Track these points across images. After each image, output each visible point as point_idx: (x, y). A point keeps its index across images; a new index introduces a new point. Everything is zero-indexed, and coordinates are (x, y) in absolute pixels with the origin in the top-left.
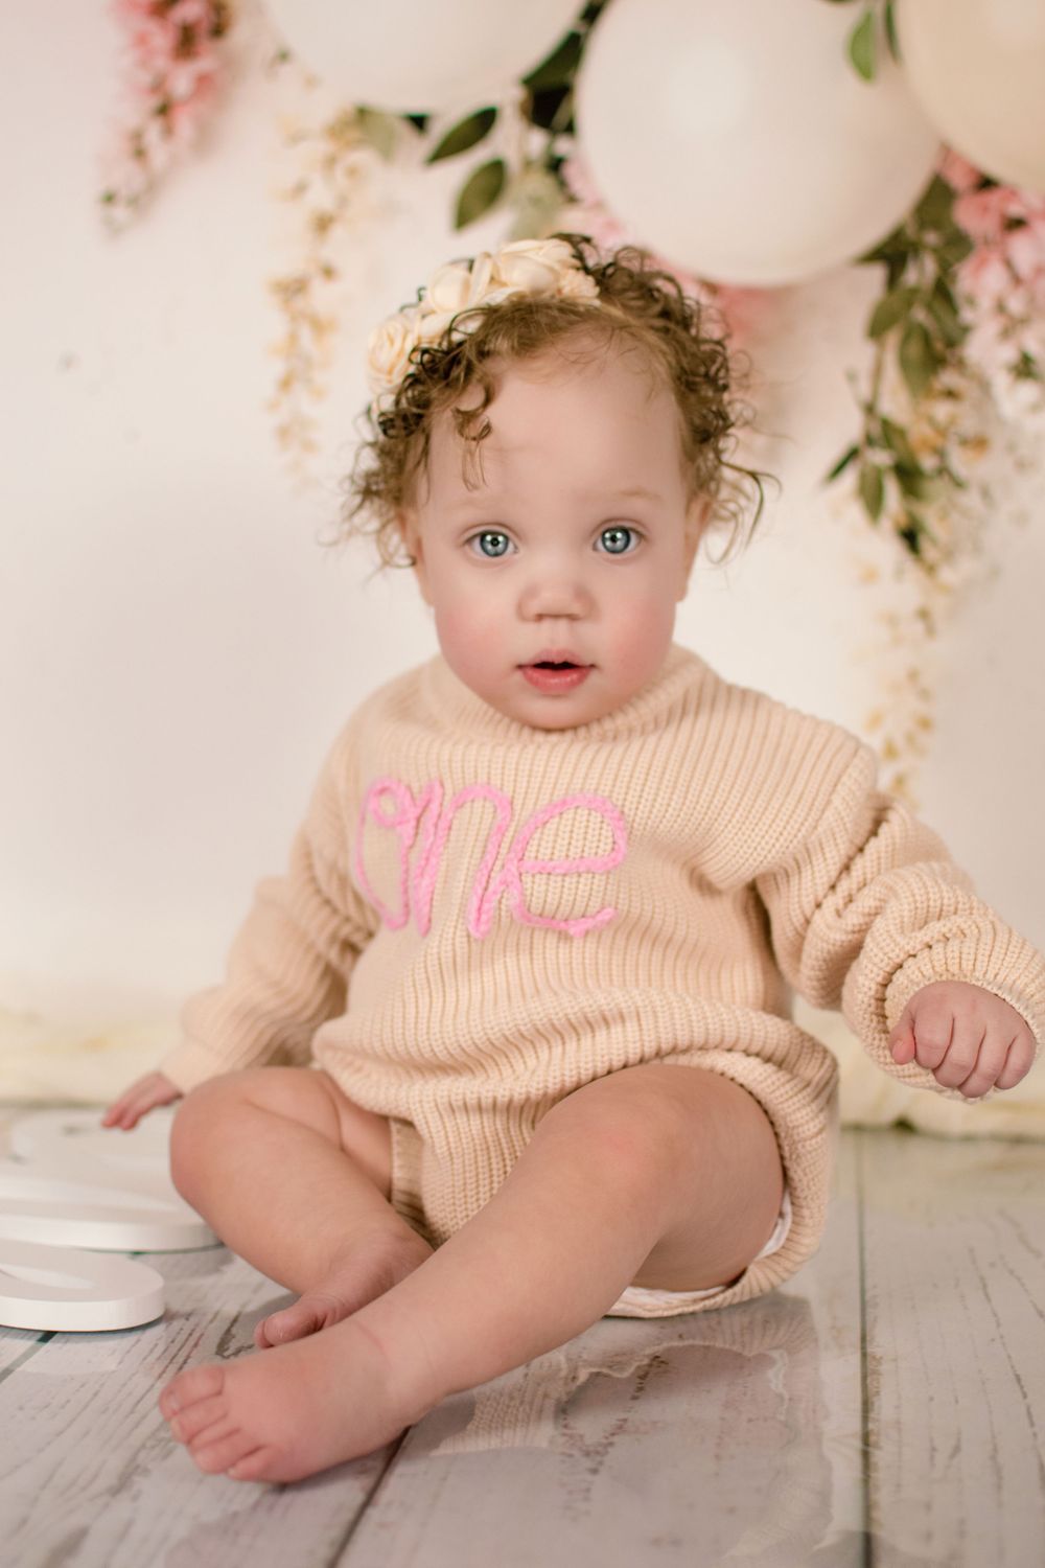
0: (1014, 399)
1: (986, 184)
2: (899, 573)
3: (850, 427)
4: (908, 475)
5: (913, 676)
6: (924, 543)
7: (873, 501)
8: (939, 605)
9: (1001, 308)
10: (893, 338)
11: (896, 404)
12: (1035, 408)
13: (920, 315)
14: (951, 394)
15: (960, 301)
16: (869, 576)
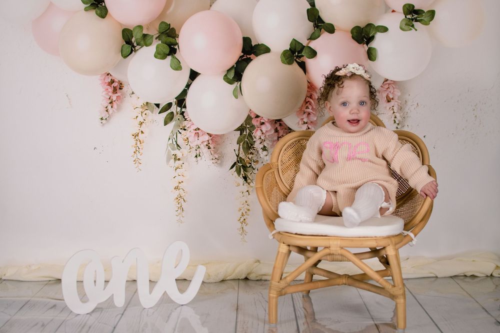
0: (263, 154)
1: (257, 116)
2: (243, 184)
3: (235, 159)
4: (245, 167)
5: (246, 202)
6: (247, 179)
7: (239, 173)
8: (250, 190)
9: (260, 138)
10: (241, 144)
11: (242, 155)
12: (266, 155)
13: (246, 139)
14: (252, 153)
15: (253, 137)
16: (238, 185)
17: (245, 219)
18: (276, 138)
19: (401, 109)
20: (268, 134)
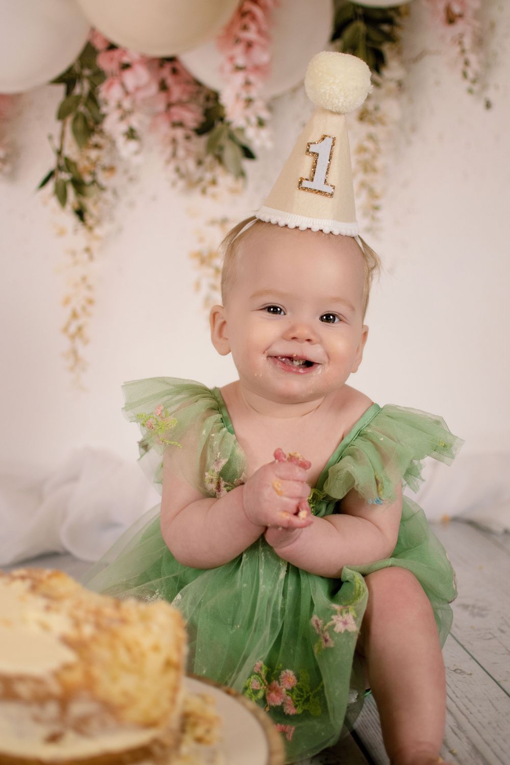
0: (126, 149)
1: (112, 47)
2: (76, 231)
3: (50, 162)
4: (78, 184)
5: (84, 279)
6: (87, 217)
7: (62, 197)
8: (95, 245)
9: (119, 106)
10: (69, 120)
11: (71, 150)
12: (137, 153)
13: (82, 109)
14: (97, 146)
15: (101, 103)
16: (62, 233)
17: (80, 329)
18: (161, 107)
19: (480, 42)
20: (141, 95)
